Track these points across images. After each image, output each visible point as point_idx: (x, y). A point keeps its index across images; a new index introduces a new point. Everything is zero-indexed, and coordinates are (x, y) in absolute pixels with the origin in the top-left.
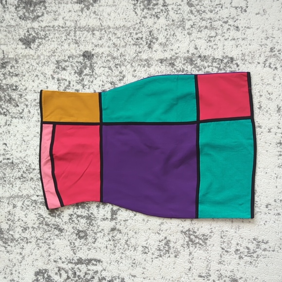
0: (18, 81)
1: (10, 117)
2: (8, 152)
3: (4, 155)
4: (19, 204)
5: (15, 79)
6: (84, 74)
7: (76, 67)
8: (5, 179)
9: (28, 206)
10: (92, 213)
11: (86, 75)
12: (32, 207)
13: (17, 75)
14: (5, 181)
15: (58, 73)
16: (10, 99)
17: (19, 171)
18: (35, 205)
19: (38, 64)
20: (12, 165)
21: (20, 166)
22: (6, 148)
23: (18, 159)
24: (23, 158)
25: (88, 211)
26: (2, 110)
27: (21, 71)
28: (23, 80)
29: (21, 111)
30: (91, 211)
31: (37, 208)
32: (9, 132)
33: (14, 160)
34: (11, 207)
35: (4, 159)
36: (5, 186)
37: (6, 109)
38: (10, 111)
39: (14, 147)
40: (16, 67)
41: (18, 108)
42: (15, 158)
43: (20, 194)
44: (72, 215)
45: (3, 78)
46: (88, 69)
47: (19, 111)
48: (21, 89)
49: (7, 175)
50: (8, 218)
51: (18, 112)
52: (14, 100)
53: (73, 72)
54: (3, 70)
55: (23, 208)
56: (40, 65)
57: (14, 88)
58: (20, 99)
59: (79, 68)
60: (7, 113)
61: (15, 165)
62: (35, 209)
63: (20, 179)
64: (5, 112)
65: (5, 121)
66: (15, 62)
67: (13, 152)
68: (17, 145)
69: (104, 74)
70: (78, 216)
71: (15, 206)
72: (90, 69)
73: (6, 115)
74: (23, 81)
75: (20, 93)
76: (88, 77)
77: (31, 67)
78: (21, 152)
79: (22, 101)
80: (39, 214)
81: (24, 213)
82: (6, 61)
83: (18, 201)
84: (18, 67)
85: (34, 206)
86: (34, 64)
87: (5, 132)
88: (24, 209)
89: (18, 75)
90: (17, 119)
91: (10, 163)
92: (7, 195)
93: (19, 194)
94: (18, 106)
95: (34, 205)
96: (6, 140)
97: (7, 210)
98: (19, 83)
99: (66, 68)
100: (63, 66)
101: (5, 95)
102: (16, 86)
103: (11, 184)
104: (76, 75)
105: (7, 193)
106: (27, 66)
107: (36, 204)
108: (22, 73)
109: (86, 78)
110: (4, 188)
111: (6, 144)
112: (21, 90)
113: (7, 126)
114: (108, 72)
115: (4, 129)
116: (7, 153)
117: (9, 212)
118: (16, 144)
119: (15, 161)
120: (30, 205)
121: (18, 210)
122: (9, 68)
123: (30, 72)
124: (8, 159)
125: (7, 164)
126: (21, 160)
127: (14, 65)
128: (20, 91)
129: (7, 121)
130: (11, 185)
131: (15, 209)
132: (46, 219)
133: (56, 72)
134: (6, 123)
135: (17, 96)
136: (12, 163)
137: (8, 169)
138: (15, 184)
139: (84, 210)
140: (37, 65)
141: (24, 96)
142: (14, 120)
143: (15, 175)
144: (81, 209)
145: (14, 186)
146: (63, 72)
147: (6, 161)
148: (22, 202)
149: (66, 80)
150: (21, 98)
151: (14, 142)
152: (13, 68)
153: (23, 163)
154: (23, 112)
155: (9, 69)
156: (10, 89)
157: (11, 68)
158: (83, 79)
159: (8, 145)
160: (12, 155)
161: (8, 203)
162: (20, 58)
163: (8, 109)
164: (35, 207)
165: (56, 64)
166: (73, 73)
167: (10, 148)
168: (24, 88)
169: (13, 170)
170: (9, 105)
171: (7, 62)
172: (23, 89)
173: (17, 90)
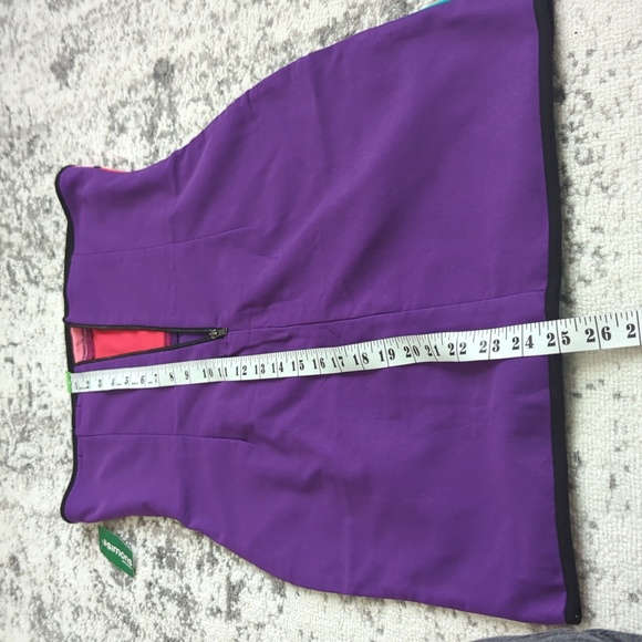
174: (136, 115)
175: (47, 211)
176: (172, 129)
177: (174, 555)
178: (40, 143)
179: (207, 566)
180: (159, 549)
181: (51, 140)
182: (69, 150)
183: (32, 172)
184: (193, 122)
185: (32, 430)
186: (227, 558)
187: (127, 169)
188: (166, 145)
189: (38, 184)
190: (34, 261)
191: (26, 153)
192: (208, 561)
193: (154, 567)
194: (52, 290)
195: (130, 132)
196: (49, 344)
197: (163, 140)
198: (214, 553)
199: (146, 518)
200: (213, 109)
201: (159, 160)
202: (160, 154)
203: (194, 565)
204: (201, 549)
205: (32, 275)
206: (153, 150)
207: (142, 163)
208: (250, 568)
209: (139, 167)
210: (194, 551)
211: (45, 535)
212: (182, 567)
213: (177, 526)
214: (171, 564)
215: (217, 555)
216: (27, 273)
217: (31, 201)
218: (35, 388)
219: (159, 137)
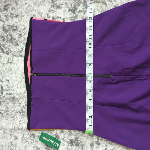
0: (18, 22)
1: (12, 55)
2: (10, 88)
3: (7, 90)
4: (20, 136)
5: (15, 20)
6: (78, 10)
7: (70, 5)
8: (8, 112)
9: (28, 139)
11: (80, 11)
12: (30, 140)
13: (17, 16)
14: (8, 114)
15: (54, 12)
16: (12, 38)
17: (19, 106)
18: (33, 138)
19: (35, 4)
20: (13, 99)
21: (20, 101)
22: (9, 84)
23: (18, 94)
24: (22, 94)
25: (82, 148)
26: (5, 49)
27: (20, 12)
28: (23, 20)
29: (21, 50)
31: (35, 141)
32: (11, 69)
33: (15, 96)
34: (13, 138)
35: (7, 94)
36: (8, 118)
37: (8, 48)
38: (11, 50)
39: (15, 84)
40: (16, 9)
41: (18, 47)
42: (16, 93)
43: (21, 127)
45: (6, 19)
46: (82, 5)
47: (19, 50)
48: (20, 29)
49: (10, 109)
50: (11, 148)
51: (18, 50)
52: (15, 39)
53: (67, 9)
54: (5, 12)
55: (23, 140)
56: (37, 5)
57: (15, 28)
58: (20, 39)
59: (73, 5)
60: (9, 52)
61: (16, 100)
62: (33, 142)
63: (20, 113)
64: (7, 51)
65: (7, 59)
66: (15, 4)
67: (15, 88)
68: (17, 82)
69: (97, 10)
71: (16, 138)
72: (83, 6)
73: (8, 54)
74: (22, 21)
75: (19, 33)
76: (82, 14)
77: (29, 8)
78: (21, 88)
79: (22, 40)
80: (36, 147)
81: (24, 145)
82: (8, 3)
83: (19, 133)
84: (18, 8)
85: (32, 140)
86: (32, 4)
87: (7, 69)
88: (24, 141)
89: (18, 16)
90: (18, 58)
91: (12, 98)
92: (10, 127)
93: (19, 127)
94: (18, 45)
95: (32, 138)
96: (8, 77)
97: (10, 141)
98: (19, 23)
99: (60, 6)
100: (58, 4)
101: (7, 35)
102: (16, 27)
103: (13, 117)
104: (70, 12)
105: (10, 125)
106: (25, 7)
107: (34, 137)
108: (21, 13)
109: (79, 14)
110: (7, 120)
111: (8, 81)
112: (21, 30)
113: (9, 64)
114: (102, 7)
115: (7, 66)
116: (9, 89)
117: (11, 143)
118: (17, 80)
119: (16, 96)
120: (29, 138)
121: (18, 141)
122: (10, 9)
124: (10, 94)
125: (9, 99)
126: (21, 96)
127: (15, 6)
128: (19, 31)
129: (9, 59)
130: (13, 119)
131: (16, 140)
133: (51, 11)
134: (8, 61)
135: (17, 36)
136: (14, 98)
137: (10, 103)
139: (77, 148)
140: (34, 5)
141: (23, 36)
142: (15, 58)
143: (16, 109)
144: (75, 146)
145: (16, 119)
146: (57, 10)
147: (8, 96)
148: (22, 135)
149: (61, 18)
150: (20, 37)
151: (15, 79)
152: (13, 9)
153: (22, 98)
154: (22, 51)
155: (11, 11)
156: (11, 30)
157: (12, 10)
158: (77, 16)
159: (10, 82)
160: (13, 90)
161: (11, 135)
163: (10, 48)
164: (33, 140)
165: (51, 3)
166: (67, 11)
167: (11, 84)
168: (23, 27)
169: (14, 104)
170: (11, 44)
171: (8, 5)
172: (22, 29)
173: (17, 30)
174: (66, 3)
175: (14, 30)
176: (85, 10)
177: (79, 142)
178: (11, 7)
179: (95, 145)
180: (71, 140)
181: (18, 7)
182: (28, 11)
183: (6, 16)
184: (96, 9)
185: (3, 102)
186: (106, 143)
187: (61, 21)
188: (82, 15)
189: (10, 20)
190: (6, 46)
191: (2, 9)
192: (96, 144)
193: (68, 146)
194: (16, 56)
195: (63, 9)
196: (13, 74)
197: (80, 13)
198: (99, 141)
199: (64, 131)
200: (107, 6)
201: (76, 20)
202: (78, 17)
203: (89, 145)
204: (92, 140)
205: (5, 51)
206: (75, 16)
207: (69, 19)
208: (117, 146)
209: (67, 21)
210: (89, 141)
211: (9, 136)
212: (83, 146)
213: (81, 133)
214: (77, 145)
215: (101, 142)
216: (2, 49)
217: (5, 26)
218: (5, 88)
219: (78, 12)
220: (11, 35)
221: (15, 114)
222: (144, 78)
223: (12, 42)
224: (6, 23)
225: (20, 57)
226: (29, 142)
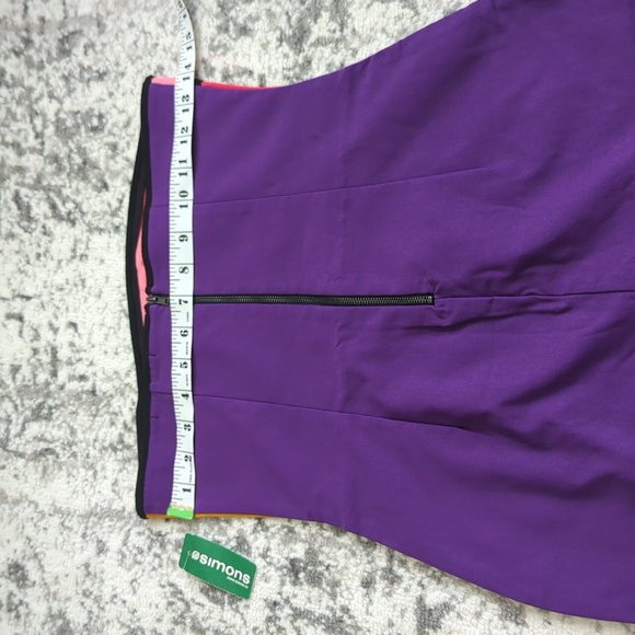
0: (106, 97)
1: (85, 228)
2: (82, 355)
3: (71, 364)
4: (114, 542)
5: (98, 89)
6: (312, 39)
7: (284, 18)
8: (74, 448)
9: (141, 552)
10: (345, 610)
11: (319, 42)
12: (149, 558)
13: (101, 76)
14: (74, 455)
15: (226, 49)
16: (85, 163)
17: (112, 424)
18: (159, 551)
19: (162, 25)
20: (92, 398)
21: (116, 403)
22: (77, 341)
23: (109, 379)
24: (123, 375)
25: (333, 596)
26: (64, 203)
27: (112, 59)
28: (121, 90)
29: (115, 204)
30: (340, 601)
31: (165, 562)
32: (83, 281)
33: (98, 383)
34: (92, 548)
35: (71, 378)
36: (75, 472)
37: (74, 202)
38: (85, 208)
39: (98, 338)
40: (98, 48)
41: (106, 196)
42: (100, 374)
43: (117, 506)
44: (275, 604)
45: (65, 90)
46: (325, 15)
47: (109, 205)
48: (114, 125)
49: (80, 436)
50: (84, 587)
51: (106, 208)
52: (95, 167)
53: (273, 37)
54: (63, 63)
55: (124, 556)
56: (169, 27)
57: (95, 122)
58: (111, 162)
59: (294, 19)
60: (78, 215)
61: (101, 401)
62: (160, 566)
63: (115, 450)
64: (69, 213)
65: (71, 244)
66: (95, 29)
67: (96, 354)
68: (104, 330)
69: (384, 30)
70: (298, 614)
71: (102, 549)
72: (332, 18)
73: (73, 223)
74: (118, 95)
75: (111, 139)
76: (327, 51)
77: (141, 43)
78: (116, 353)
79: (119, 167)
80: (171, 585)
81: (128, 576)
82: (71, 28)
83: (112, 529)
84: (104, 45)
85: (156, 555)
86: (152, 27)
87: (71, 282)
88: (129, 561)
89: (105, 74)
90: (105, 236)
91: (88, 392)
92: (80, 505)
93: (114, 507)
94: (105, 186)
95: (156, 549)
96: (75, 310)
97: (80, 559)
98: (109, 102)
99: (250, 25)
100: (240, 20)
101: (71, 151)
102: (101, 117)
103: (92, 467)
104: (285, 48)
105: (81, 497)
106: (130, 37)
107: (163, 546)
108: (117, 64)
109: (318, 54)
110: (72, 479)
111: (73, 325)
112: (115, 130)
113: (76, 261)
114: (399, 18)
115: (69, 272)
116: (77, 357)
117: (87, 566)
118: (103, 325)
119: (102, 387)
120: (145, 548)
121: (110, 560)
122: (78, 51)
123: (140, 58)
124: (82, 378)
125: (78, 397)
126: (117, 383)
127: (94, 38)
128: (111, 133)
129: (76, 241)
130: (91, 473)
131: (102, 557)
132: (194, 608)
133: (219, 47)
134: (74, 250)
135: (103, 151)
136: (93, 392)
137: (81, 412)
138: (103, 469)
139: (315, 592)
140: (160, 30)
141: (123, 151)
142: (96, 237)
143: (101, 436)
144: (306, 587)
145: (100, 474)
146: (240, 41)
147: (74, 386)
148: (122, 536)
149: (251, 73)
150: (113, 157)
151: (98, 319)
152: (90, 51)
153: (122, 394)
154: (119, 209)
155: (81, 58)
156: (83, 129)
157: (86, 53)
158: (308, 62)
159: (80, 330)
160: (91, 364)
161: (84, 536)
162: (108, 13)
163: (79, 199)
164: (159, 557)
165: (217, 16)
166: (274, 43)
167: (85, 338)
168: (122, 119)
169: (95, 416)
170: (82, 185)
171: (73, 33)
172: (121, 124)
173: (102, 130)
174: (270, 14)
175: (94, 129)
176: (338, 35)
177: (320, 569)
178: (83, 41)
179: (380, 585)
180: (293, 562)
181: (104, 39)
182: (139, 53)
183: (66, 78)
184: (379, 27)
185: (57, 407)
186: (419, 576)
187: (253, 83)
188: (326, 55)
189: (78, 93)
190: (66, 192)
191: (54, 54)
192: (383, 577)
193: (283, 583)
194: (101, 230)
195: (259, 35)
196: (92, 300)
197: (320, 48)
198: (395, 568)
199: (269, 522)
200: (417, 13)
201: (306, 77)
202: (314, 65)
203: (357, 582)
204: (369, 562)
205: (63, 210)
206: (301, 61)
207: (280, 76)
208: (462, 588)
209: (275, 82)
210: (357, 565)
211: (79, 539)
212: (335, 584)
213: (327, 534)
214: (315, 580)
215: (400, 571)
216: (53, 207)
217: (62, 115)
218: (64, 354)
219: (312, 45)
220: (82, 151)
221: (98, 455)
222: (562, 305)
223: (85, 178)
224: (67, 105)
225: (112, 235)
226: (145, 564)
